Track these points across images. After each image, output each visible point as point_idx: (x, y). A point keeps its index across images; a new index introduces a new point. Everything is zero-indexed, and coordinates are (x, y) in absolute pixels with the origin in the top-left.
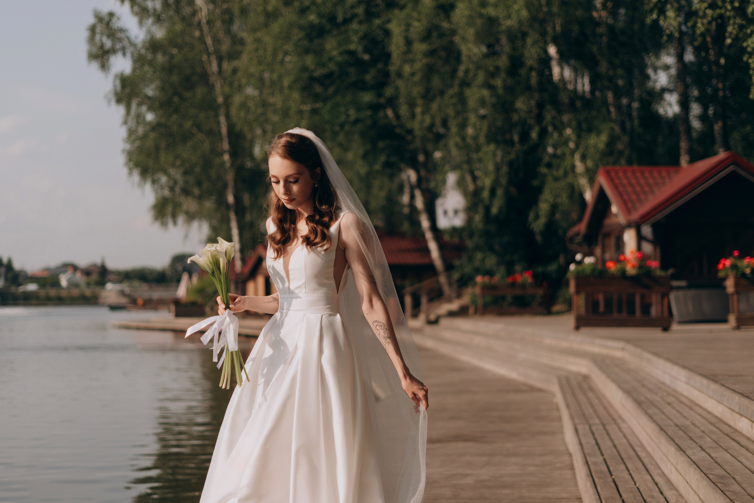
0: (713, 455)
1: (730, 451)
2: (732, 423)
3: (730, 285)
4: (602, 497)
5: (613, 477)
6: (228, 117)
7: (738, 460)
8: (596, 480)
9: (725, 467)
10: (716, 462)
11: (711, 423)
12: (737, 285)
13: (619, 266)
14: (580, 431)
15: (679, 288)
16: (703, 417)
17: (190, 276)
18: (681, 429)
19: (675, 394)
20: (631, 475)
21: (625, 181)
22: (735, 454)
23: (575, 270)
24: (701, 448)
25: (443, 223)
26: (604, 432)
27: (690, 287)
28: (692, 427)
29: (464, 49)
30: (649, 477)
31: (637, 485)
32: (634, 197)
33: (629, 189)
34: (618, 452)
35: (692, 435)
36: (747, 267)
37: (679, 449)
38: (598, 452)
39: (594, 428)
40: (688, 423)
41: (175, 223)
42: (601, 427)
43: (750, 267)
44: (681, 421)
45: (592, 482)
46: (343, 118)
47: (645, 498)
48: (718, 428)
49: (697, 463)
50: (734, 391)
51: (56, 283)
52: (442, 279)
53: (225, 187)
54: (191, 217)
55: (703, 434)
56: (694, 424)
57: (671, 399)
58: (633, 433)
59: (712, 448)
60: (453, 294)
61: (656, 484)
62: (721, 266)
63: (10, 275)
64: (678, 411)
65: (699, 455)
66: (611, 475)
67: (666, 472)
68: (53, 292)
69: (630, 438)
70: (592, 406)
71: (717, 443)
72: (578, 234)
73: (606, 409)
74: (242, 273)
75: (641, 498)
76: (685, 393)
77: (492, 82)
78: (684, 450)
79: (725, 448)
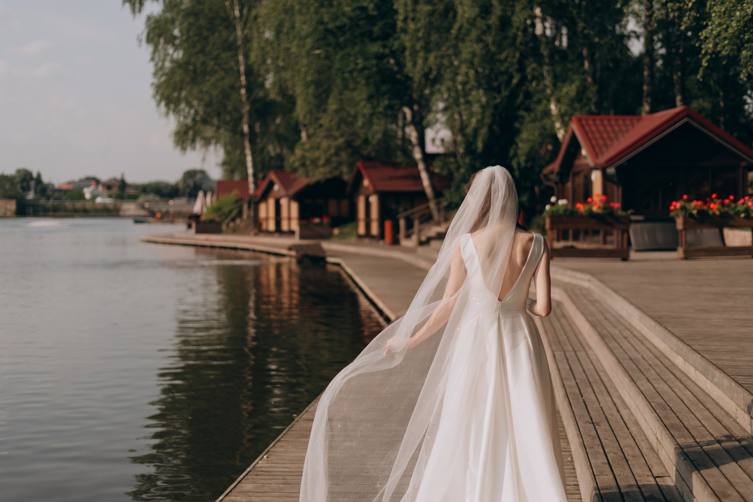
0: (656, 386)
1: (668, 383)
2: (671, 358)
3: (680, 223)
4: (576, 414)
5: (583, 398)
6: (246, 56)
7: (673, 391)
8: (571, 401)
9: (663, 396)
10: (658, 392)
11: (656, 357)
12: (685, 223)
13: (587, 207)
14: (558, 358)
15: (637, 222)
16: (651, 351)
17: (205, 195)
18: (634, 363)
19: (629, 328)
20: (596, 396)
21: (594, 128)
22: (672, 385)
23: (550, 209)
24: (648, 379)
25: (430, 148)
26: (576, 358)
27: (646, 221)
28: (642, 360)
29: (460, 11)
30: (610, 399)
31: (601, 405)
32: (601, 142)
33: (597, 135)
34: (586, 376)
35: (641, 368)
36: (694, 209)
37: (632, 381)
38: (572, 376)
39: (568, 354)
40: (639, 357)
41: (194, 148)
42: (573, 354)
43: (696, 209)
44: (633, 354)
45: (568, 402)
46: (351, 66)
47: (607, 415)
48: (661, 362)
49: (644, 393)
50: (673, 334)
51: (81, 196)
52: (432, 205)
53: (240, 119)
54: (207, 142)
55: (649, 367)
56: (643, 358)
57: (627, 333)
58: (598, 359)
59: (655, 379)
60: (442, 219)
61: (615, 404)
62: (672, 208)
63: (39, 188)
64: (632, 345)
65: (645, 386)
66: (582, 397)
67: (622, 395)
68: (79, 205)
69: (595, 364)
70: (566, 334)
71: (659, 376)
72: (552, 172)
73: (576, 335)
74: (255, 196)
75: (604, 416)
76: (638, 328)
77: (484, 38)
78: (635, 381)
79: (665, 380)
